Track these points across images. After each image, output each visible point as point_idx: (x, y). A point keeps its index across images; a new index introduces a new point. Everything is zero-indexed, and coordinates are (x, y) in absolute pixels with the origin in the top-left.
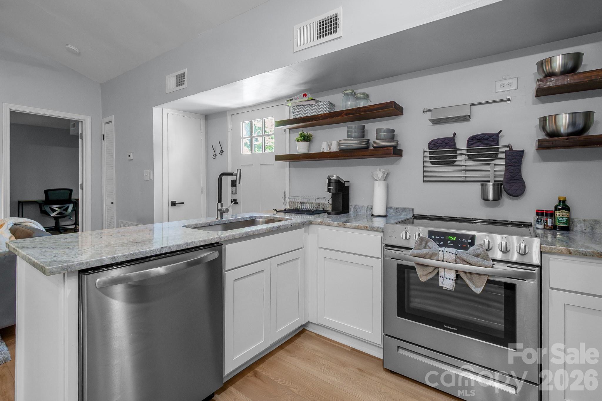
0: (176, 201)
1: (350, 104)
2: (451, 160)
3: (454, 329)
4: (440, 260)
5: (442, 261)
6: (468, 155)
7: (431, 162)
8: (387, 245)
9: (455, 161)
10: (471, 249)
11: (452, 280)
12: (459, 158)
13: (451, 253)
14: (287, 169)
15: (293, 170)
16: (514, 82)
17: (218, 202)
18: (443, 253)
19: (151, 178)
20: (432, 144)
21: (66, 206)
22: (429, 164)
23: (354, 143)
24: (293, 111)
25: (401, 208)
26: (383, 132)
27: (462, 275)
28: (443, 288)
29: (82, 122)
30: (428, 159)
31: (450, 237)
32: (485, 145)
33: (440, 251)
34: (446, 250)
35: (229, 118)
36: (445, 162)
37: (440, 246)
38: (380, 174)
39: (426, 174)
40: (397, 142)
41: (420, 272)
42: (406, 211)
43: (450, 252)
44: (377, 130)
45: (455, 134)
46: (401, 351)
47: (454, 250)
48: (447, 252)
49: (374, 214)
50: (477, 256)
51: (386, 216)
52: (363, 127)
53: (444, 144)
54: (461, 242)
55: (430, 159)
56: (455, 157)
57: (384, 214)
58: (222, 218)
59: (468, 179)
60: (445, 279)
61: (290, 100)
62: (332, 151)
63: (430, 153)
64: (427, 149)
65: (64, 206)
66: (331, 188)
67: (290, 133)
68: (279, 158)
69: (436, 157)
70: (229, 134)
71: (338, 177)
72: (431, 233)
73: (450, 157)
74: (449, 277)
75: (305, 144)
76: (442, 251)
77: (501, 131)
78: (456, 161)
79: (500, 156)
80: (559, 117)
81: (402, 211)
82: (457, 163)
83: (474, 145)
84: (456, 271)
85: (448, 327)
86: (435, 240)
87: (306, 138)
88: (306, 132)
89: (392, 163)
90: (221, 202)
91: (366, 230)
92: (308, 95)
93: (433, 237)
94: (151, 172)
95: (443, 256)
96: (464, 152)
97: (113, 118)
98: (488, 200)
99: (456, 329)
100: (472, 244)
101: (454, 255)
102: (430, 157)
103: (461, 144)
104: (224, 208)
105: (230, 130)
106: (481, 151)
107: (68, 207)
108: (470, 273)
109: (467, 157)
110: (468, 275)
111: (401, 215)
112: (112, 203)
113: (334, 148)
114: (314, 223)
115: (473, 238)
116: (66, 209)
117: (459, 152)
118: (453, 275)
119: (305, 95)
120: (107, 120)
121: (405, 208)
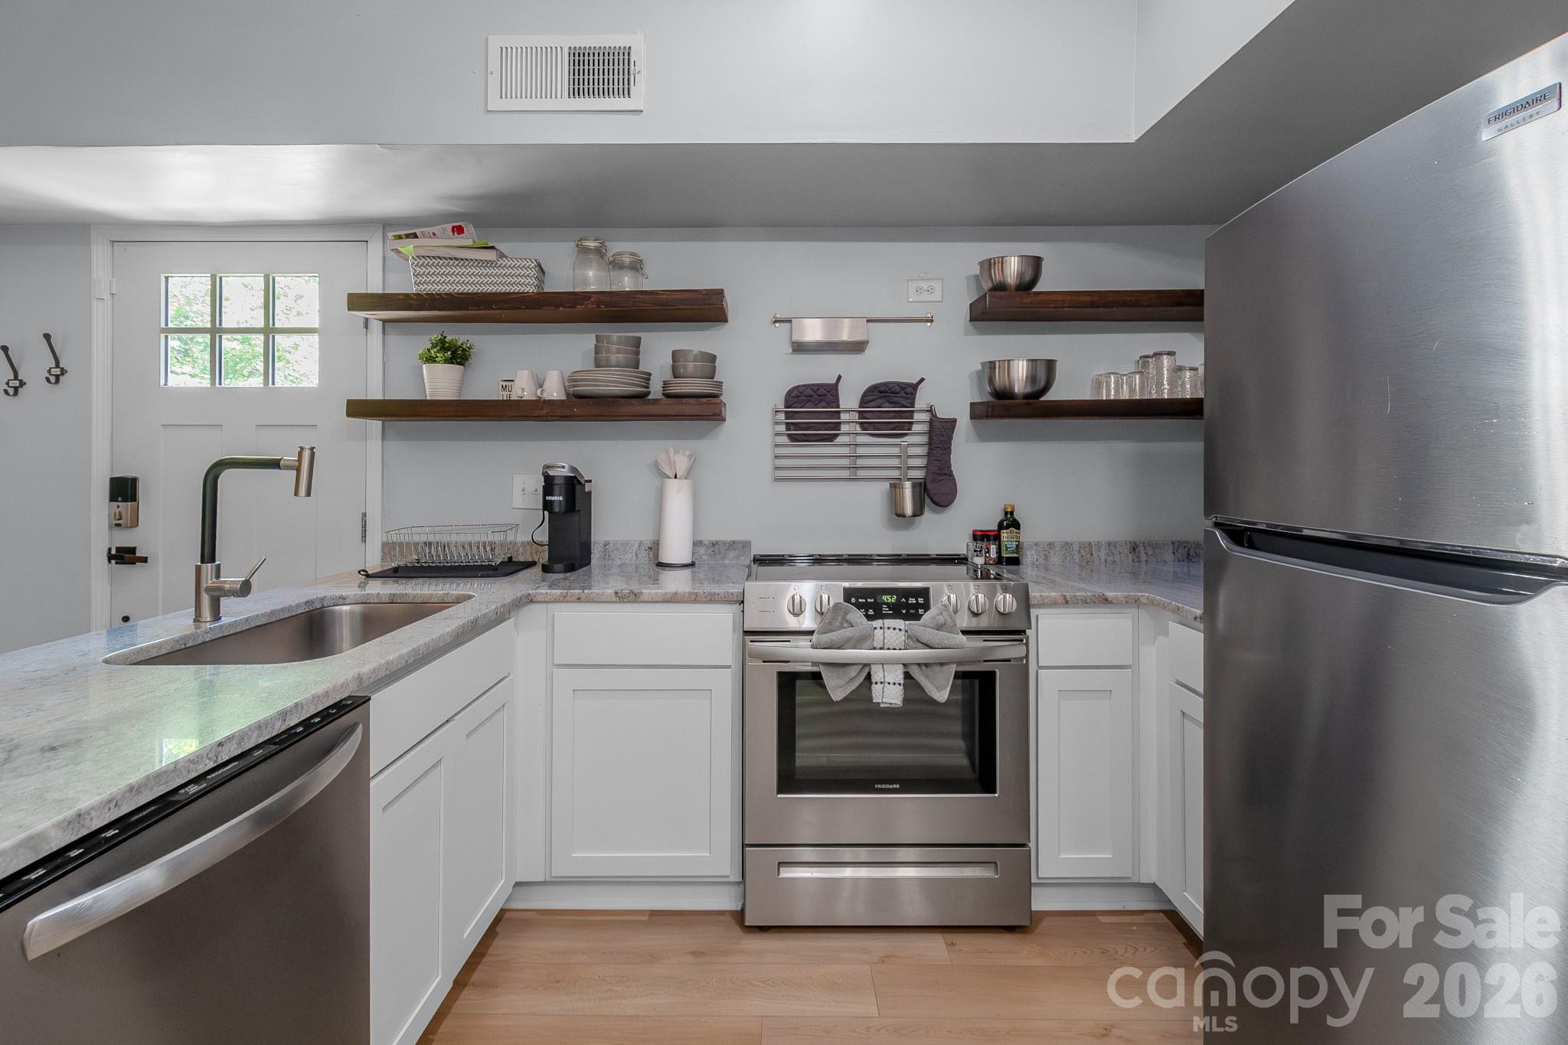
1: (593, 279)
2: (827, 433)
3: (895, 786)
4: (875, 648)
5: (881, 649)
6: (861, 423)
7: (789, 436)
8: (747, 633)
9: (836, 436)
10: (927, 617)
11: (900, 684)
12: (844, 428)
13: (897, 630)
14: (375, 445)
15: (397, 446)
16: (937, 285)
17: (203, 562)
18: (882, 631)
20: (791, 395)
22: (785, 440)
23: (613, 382)
24: (418, 269)
25: (725, 543)
26: (691, 358)
27: (916, 673)
28: (882, 706)
30: (782, 428)
31: (884, 598)
32: (892, 405)
33: (875, 628)
34: (886, 626)
35: (100, 254)
36: (818, 438)
37: (869, 618)
38: (682, 464)
39: (778, 462)
40: (720, 384)
41: (830, 680)
43: (894, 629)
44: (674, 354)
45: (838, 378)
46: (787, 873)
47: (899, 623)
48: (889, 628)
49: (664, 560)
50: (940, 627)
51: (692, 565)
52: (637, 342)
53: (816, 396)
54: (907, 605)
55: (788, 429)
56: (837, 426)
57: (689, 561)
58: (216, 617)
59: (861, 473)
60: (886, 685)
61: (407, 236)
62: (546, 396)
63: (788, 415)
64: (781, 406)
66: (553, 498)
67: (384, 333)
68: (359, 409)
69: (802, 426)
70: (101, 311)
71: (573, 469)
72: (849, 594)
73: (827, 426)
74: (892, 682)
75: (452, 369)
76: (881, 628)
77: (922, 380)
78: (837, 435)
79: (916, 428)
80: (1014, 364)
81: (731, 549)
82: (840, 440)
83: (872, 404)
84: (904, 664)
85: (888, 786)
86: (859, 606)
87: (458, 356)
88: (458, 335)
89: (701, 435)
90: (213, 560)
91: (695, 601)
92: (469, 229)
93: (853, 600)
95: (882, 637)
96: (855, 417)
98: (904, 516)
99: (898, 786)
100: (926, 607)
101: (903, 632)
102: (787, 424)
103: (849, 399)
104: (231, 579)
105: (107, 297)
106: (885, 415)
108: (926, 665)
109: (858, 429)
110: (924, 668)
111: (724, 558)
113: (554, 391)
114: (541, 598)
115: (924, 593)
117: (844, 417)
118: (896, 675)
119: (459, 230)
121: (734, 542)
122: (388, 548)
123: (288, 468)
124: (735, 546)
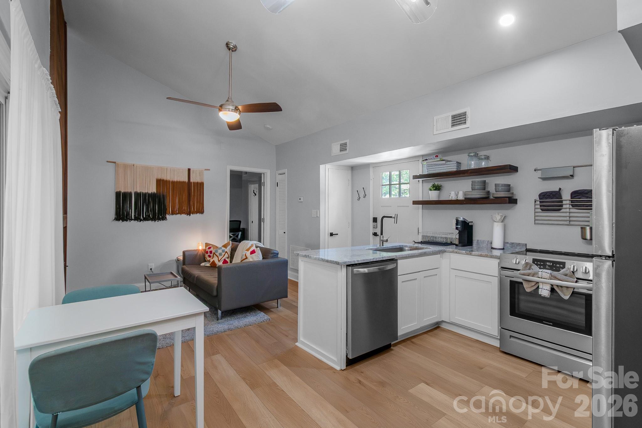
0: (333, 233)
1: (473, 165)
2: (558, 208)
4: (539, 278)
5: (541, 278)
6: (572, 205)
7: (541, 209)
8: (502, 268)
9: (560, 209)
10: (562, 271)
11: (548, 290)
12: (564, 206)
13: (547, 273)
14: (421, 210)
15: (426, 211)
17: (381, 235)
18: (541, 272)
19: (318, 216)
20: (542, 195)
21: (237, 233)
22: (540, 210)
23: (477, 194)
24: (428, 168)
25: (516, 244)
26: (500, 186)
27: (555, 288)
28: (542, 296)
29: (264, 174)
30: (539, 206)
31: (547, 263)
32: (586, 198)
33: (539, 271)
34: (543, 271)
35: (371, 170)
36: (553, 210)
37: (540, 268)
38: (498, 217)
39: (536, 218)
40: (513, 193)
41: (525, 285)
42: (520, 246)
43: (546, 272)
44: (496, 185)
45: (560, 189)
46: (512, 339)
47: (549, 271)
48: (544, 272)
49: (493, 247)
50: (566, 275)
51: (503, 249)
53: (551, 195)
54: (555, 267)
55: (541, 207)
56: (561, 206)
57: (502, 248)
58: (383, 246)
59: (572, 223)
60: (543, 289)
61: (425, 160)
62: (459, 199)
63: (541, 202)
64: (538, 199)
65: (236, 234)
66: (458, 226)
67: (422, 183)
68: (415, 203)
69: (545, 206)
70: (371, 182)
71: (464, 219)
72: (534, 261)
73: (557, 206)
74: (546, 289)
75: (436, 192)
76: (541, 271)
77: (593, 188)
78: (562, 209)
81: (517, 246)
82: (562, 210)
83: (577, 197)
84: (551, 284)
85: (546, 323)
86: (537, 265)
87: (437, 188)
88: (438, 183)
89: (508, 209)
90: (382, 235)
91: (487, 257)
92: (440, 156)
93: (536, 262)
94: (318, 211)
95: (541, 274)
96: (568, 202)
97: (285, 171)
98: (586, 239)
99: (552, 324)
100: (564, 267)
101: (549, 274)
102: (540, 205)
104: (385, 239)
105: (372, 179)
106: (581, 202)
107: (238, 234)
108: (561, 287)
109: (571, 206)
110: (560, 287)
111: (516, 248)
112: (284, 233)
113: (461, 197)
114: (447, 251)
115: (564, 264)
116: (237, 236)
117: (564, 202)
118: (548, 287)
119: (437, 156)
120: (281, 172)
121: (519, 243)
122: (423, 236)
123: (393, 218)
124: (519, 245)
